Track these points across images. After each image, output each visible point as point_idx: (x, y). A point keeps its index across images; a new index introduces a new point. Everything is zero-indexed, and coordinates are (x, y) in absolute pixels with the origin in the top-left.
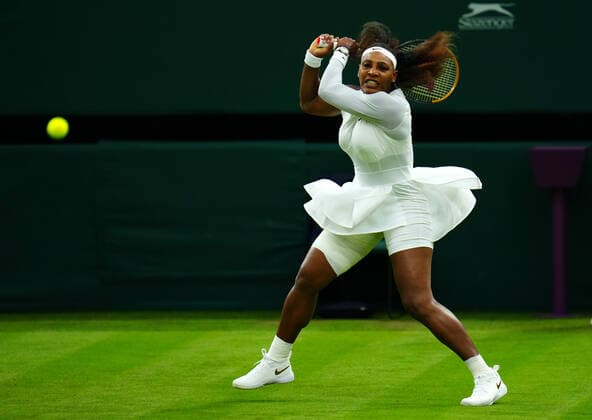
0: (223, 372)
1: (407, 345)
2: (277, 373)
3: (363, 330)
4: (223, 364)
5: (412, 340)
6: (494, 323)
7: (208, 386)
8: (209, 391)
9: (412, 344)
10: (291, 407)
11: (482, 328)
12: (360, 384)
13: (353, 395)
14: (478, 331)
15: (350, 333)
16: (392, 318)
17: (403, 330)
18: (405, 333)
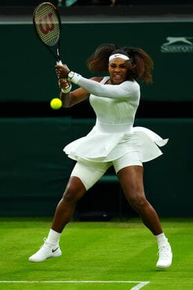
0: (23, 253)
1: (131, 237)
2: (53, 251)
3: (104, 228)
4: (23, 248)
5: (133, 234)
6: (182, 224)
7: (15, 260)
8: (15, 264)
9: (134, 236)
10: (63, 273)
11: (174, 227)
12: (103, 260)
13: (99, 266)
14: (172, 229)
15: (97, 230)
16: (122, 221)
17: (129, 228)
18: (129, 230)
